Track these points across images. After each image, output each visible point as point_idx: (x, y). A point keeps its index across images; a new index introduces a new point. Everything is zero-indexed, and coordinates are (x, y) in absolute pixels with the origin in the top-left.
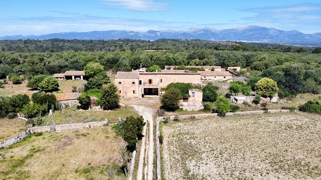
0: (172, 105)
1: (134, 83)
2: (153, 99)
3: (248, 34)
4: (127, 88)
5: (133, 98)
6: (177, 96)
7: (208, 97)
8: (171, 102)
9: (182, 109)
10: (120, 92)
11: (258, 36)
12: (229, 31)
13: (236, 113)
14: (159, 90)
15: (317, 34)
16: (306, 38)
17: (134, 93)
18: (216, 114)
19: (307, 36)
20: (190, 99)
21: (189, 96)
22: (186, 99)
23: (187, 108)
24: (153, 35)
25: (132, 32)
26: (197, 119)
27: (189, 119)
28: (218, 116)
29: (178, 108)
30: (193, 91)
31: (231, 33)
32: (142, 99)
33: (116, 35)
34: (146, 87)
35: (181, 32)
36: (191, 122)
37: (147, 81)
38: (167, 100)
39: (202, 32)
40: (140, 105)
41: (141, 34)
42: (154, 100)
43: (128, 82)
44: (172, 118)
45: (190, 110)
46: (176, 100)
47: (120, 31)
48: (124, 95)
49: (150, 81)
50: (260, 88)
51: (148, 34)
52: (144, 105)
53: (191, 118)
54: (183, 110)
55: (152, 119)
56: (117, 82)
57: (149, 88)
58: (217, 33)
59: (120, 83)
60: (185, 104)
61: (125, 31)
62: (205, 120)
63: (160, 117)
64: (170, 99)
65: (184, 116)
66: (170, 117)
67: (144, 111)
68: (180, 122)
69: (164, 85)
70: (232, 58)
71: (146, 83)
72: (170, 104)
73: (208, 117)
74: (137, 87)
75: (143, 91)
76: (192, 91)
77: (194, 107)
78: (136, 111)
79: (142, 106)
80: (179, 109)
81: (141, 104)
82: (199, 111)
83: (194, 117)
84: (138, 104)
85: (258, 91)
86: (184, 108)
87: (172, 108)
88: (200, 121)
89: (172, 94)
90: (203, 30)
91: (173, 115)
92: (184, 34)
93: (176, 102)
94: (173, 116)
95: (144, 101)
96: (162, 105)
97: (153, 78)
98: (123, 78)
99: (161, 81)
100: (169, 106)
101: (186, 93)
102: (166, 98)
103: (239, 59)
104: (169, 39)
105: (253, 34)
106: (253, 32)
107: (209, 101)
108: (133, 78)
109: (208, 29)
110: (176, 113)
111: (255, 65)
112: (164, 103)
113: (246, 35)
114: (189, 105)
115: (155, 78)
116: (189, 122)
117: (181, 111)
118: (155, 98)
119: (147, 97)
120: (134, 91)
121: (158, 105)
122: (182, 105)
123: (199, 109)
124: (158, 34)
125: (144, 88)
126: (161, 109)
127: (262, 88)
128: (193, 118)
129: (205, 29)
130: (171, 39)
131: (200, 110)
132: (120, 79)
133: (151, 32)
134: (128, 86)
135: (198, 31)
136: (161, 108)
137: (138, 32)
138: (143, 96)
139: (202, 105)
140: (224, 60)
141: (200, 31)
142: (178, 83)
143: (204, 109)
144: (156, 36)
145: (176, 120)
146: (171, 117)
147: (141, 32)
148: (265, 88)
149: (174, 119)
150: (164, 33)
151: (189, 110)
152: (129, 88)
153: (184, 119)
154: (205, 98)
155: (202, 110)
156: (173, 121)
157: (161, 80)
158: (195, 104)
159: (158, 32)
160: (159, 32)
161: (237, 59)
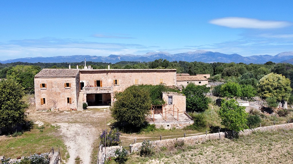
0: (135, 118)
1: (68, 85)
2: (102, 111)
3: (197, 57)
4: (56, 94)
5: (67, 111)
6: (144, 101)
7: (194, 105)
8: (133, 113)
9: (154, 126)
10: (44, 102)
11: (205, 58)
12: (181, 55)
13: (256, 129)
14: (112, 96)
15: (253, 56)
16: (244, 60)
17: (68, 102)
18: (222, 133)
19: (246, 58)
20: (166, 108)
21: (164, 103)
22: (158, 108)
23: (162, 124)
24: (114, 59)
25: (95, 56)
26: (190, 148)
27: (171, 148)
28: (227, 139)
29: (145, 125)
30: (169, 95)
31: (182, 56)
32: (83, 112)
33: (80, 60)
34: (89, 92)
35: (139, 56)
36: (179, 156)
37: (93, 84)
38: (125, 109)
39: (157, 56)
40: (76, 122)
41: (103, 58)
42: (103, 113)
43: (58, 84)
44: (136, 147)
45: (169, 128)
46: (142, 108)
47: (84, 56)
48: (52, 106)
49: (98, 83)
50: (268, 89)
51: (109, 59)
52: (83, 122)
53: (176, 147)
54: (155, 129)
55: (89, 154)
56: (37, 85)
57: (95, 93)
58: (170, 57)
59: (44, 85)
60: (158, 116)
61: (88, 56)
62: (205, 148)
63: (108, 148)
64: (131, 108)
65: (162, 143)
66: (130, 147)
67: (78, 135)
68: (155, 158)
69: (121, 88)
70: (198, 66)
71: (91, 86)
72: (130, 118)
73: (209, 142)
74: (75, 93)
75: (85, 98)
76: (169, 93)
77: (175, 122)
78: (61, 134)
79: (78, 125)
80: (149, 128)
81: (78, 120)
82: (185, 129)
83: (182, 144)
84: (71, 120)
85: (265, 93)
86: (158, 125)
87: (136, 125)
88: (195, 151)
89: (135, 97)
90: (159, 54)
91: (139, 140)
92: (142, 58)
93: (143, 114)
94: (137, 144)
95: (85, 115)
96: (116, 121)
97: (102, 78)
98: (49, 77)
99: (116, 83)
100: (130, 121)
101: (158, 97)
102: (123, 105)
103: (206, 67)
104: (128, 62)
105: (201, 57)
106: (201, 56)
107: (197, 111)
108: (66, 77)
109: (163, 53)
110: (143, 136)
111: (227, 71)
112: (118, 117)
113: (195, 58)
114: (165, 119)
115: (105, 78)
116: (175, 157)
117: (152, 130)
118: (105, 110)
119: (91, 109)
120: (68, 99)
121: (108, 121)
122: (153, 120)
123: (185, 126)
124: (119, 58)
125: (87, 94)
126: (112, 128)
127: (271, 89)
128: (180, 146)
129: (160, 53)
130: (130, 62)
131: (187, 126)
132: (43, 79)
133: (112, 56)
134: (58, 90)
135: (154, 55)
136: (115, 126)
137: (101, 56)
138: (85, 107)
139: (187, 118)
140: (190, 68)
141: (156, 55)
142: (143, 85)
143: (194, 125)
144: (117, 59)
145: (145, 152)
146: (134, 145)
147: (103, 57)
148: (275, 89)
149: (140, 150)
150: (124, 57)
151: (166, 128)
152: (59, 93)
153: (163, 149)
154: (189, 105)
155: (191, 126)
156: (139, 156)
157: (116, 81)
158: (176, 117)
159: (118, 56)
160: (120, 56)
161: (203, 67)
